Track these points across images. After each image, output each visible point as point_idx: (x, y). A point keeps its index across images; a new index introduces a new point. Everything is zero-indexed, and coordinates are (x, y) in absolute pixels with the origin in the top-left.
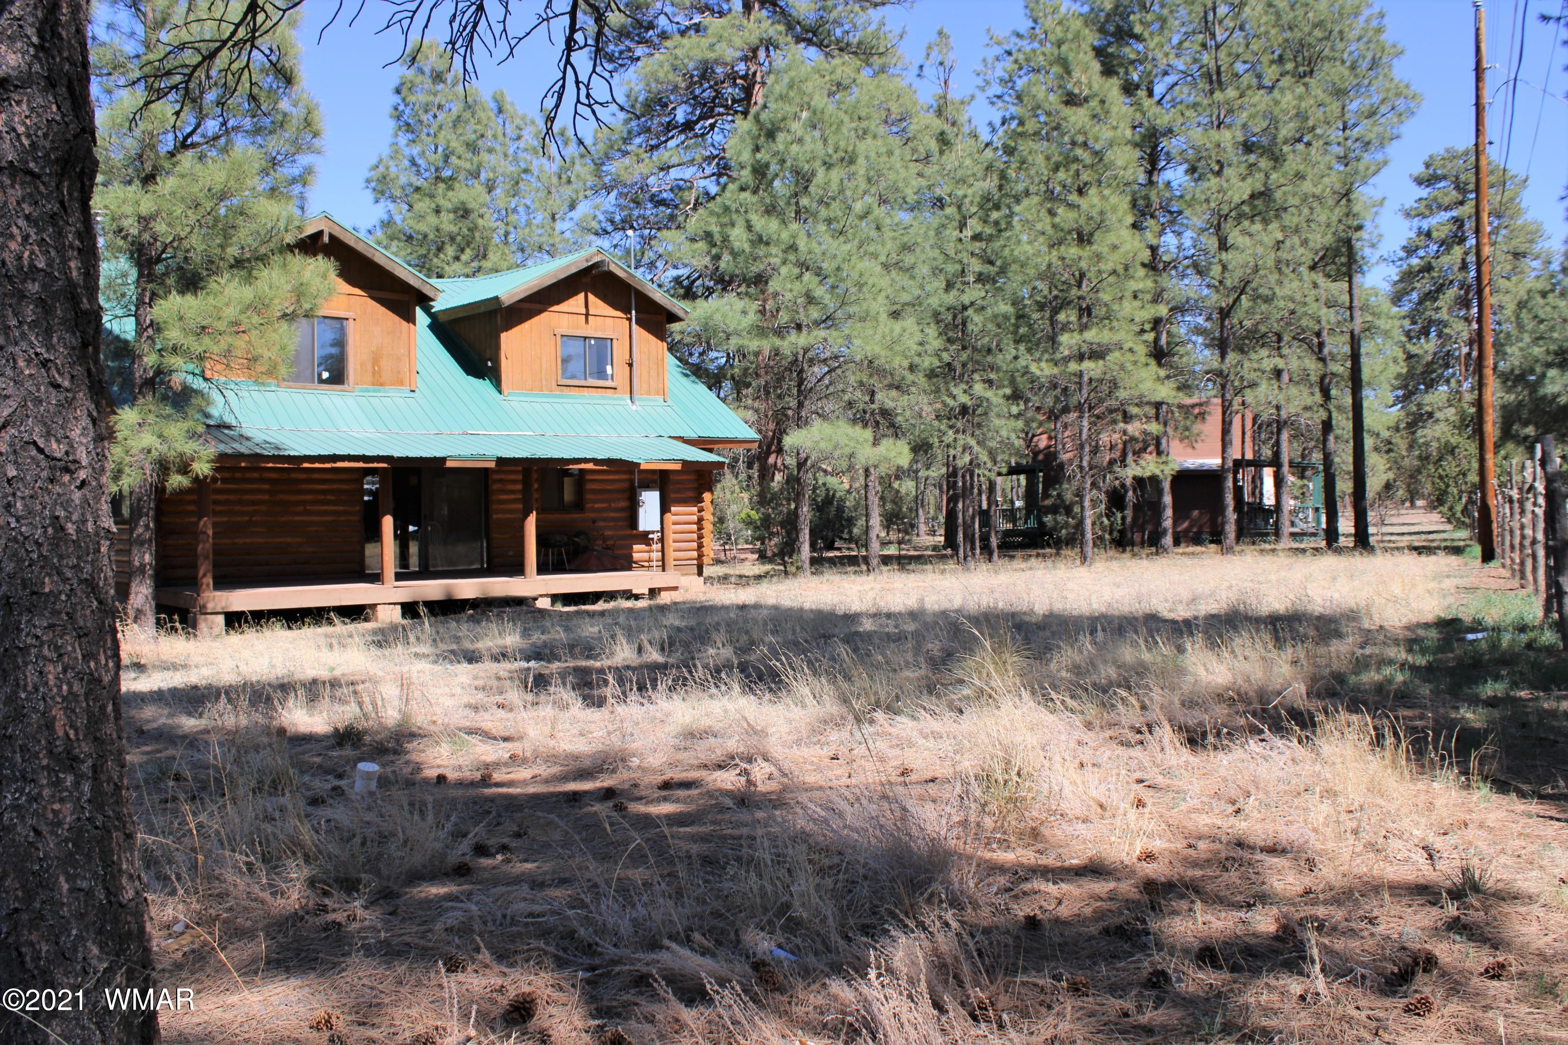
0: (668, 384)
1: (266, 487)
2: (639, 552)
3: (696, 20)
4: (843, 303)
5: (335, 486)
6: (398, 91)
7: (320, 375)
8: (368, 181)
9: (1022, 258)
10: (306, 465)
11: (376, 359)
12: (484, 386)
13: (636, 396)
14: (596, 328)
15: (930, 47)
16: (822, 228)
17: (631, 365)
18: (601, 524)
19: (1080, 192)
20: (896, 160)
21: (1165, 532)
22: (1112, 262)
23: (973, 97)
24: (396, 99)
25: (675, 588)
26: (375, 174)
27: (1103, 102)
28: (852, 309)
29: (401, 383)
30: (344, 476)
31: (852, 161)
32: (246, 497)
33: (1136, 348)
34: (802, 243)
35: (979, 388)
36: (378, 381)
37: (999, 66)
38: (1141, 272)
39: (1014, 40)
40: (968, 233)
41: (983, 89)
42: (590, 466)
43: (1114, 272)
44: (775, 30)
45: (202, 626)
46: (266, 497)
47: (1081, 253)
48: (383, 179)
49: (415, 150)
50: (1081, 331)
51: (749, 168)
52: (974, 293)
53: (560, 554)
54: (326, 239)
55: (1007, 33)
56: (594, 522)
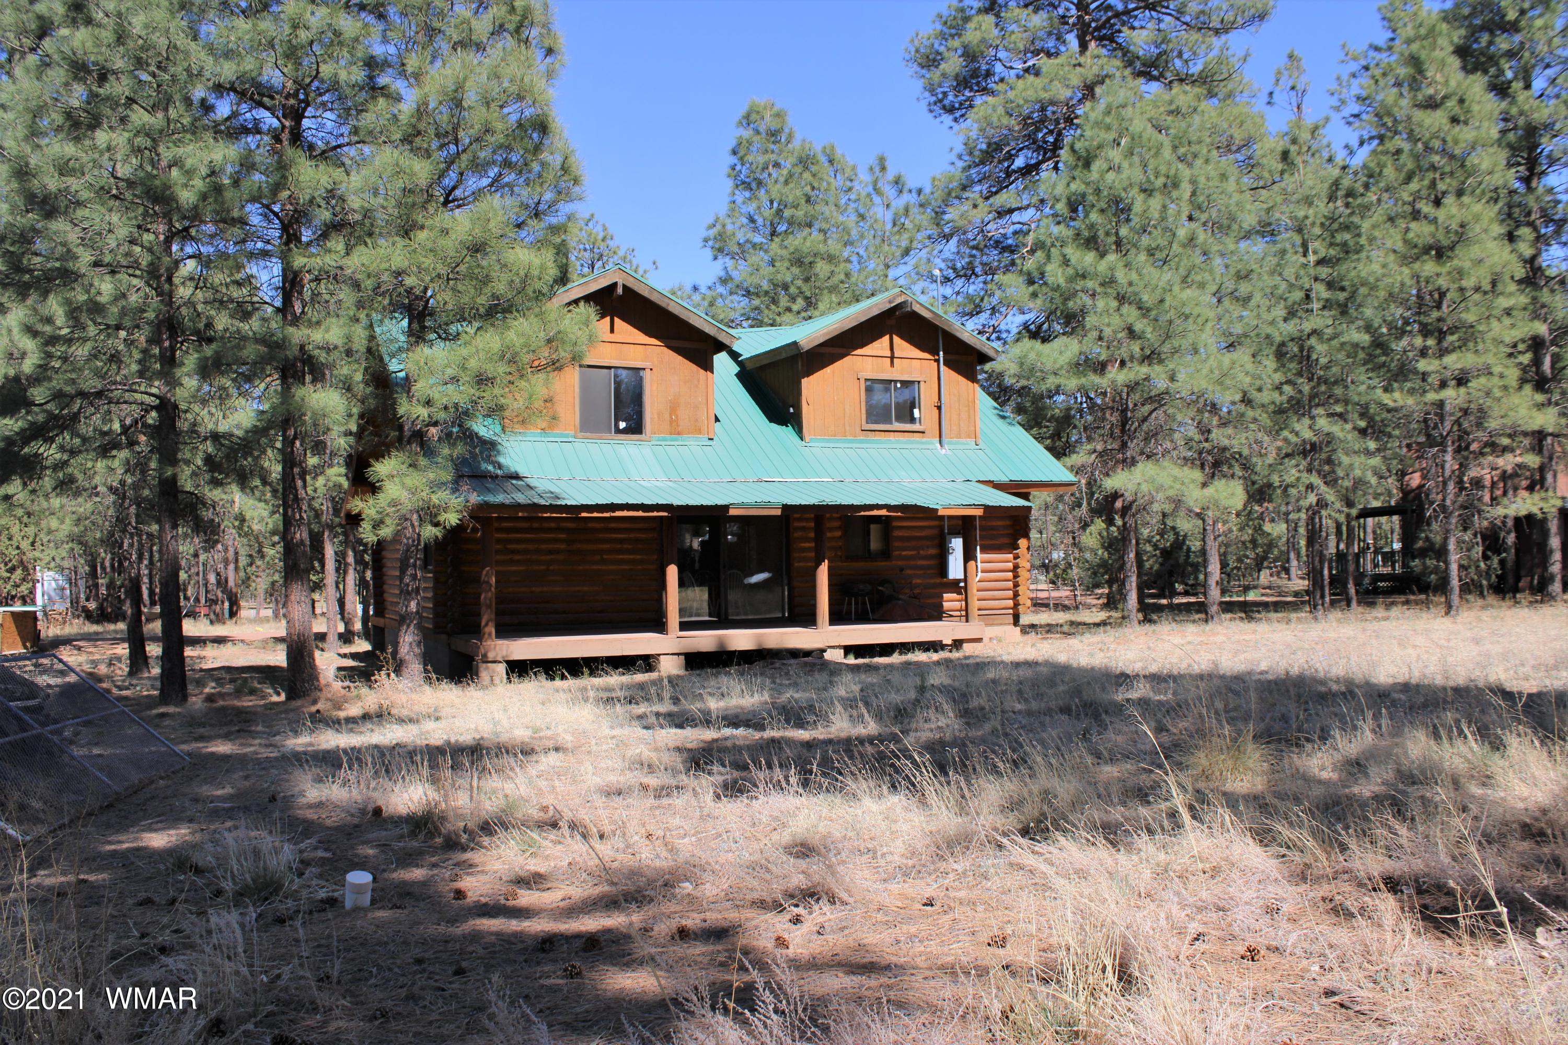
0: (979, 424)
1: (563, 536)
2: (950, 601)
3: (1030, 63)
4: (1168, 337)
5: (632, 536)
6: (734, 152)
7: (617, 425)
8: (706, 240)
9: (1371, 280)
10: (584, 515)
11: (673, 408)
12: (786, 433)
13: (944, 440)
14: (900, 372)
15: (1279, 73)
16: (1142, 257)
17: (939, 408)
18: (909, 572)
19: (1437, 203)
20: (1231, 186)
21: (1552, 578)
22: (1478, 277)
23: (1327, 120)
24: (733, 160)
25: (979, 640)
26: (712, 233)
27: (1461, 101)
28: (1176, 343)
29: (699, 432)
30: (640, 525)
31: (1176, 185)
32: (543, 546)
33: (1507, 372)
34: (1121, 276)
35: (1323, 423)
36: (675, 430)
37: (1355, 83)
38: (1513, 287)
39: (1372, 54)
40: (1312, 258)
41: (1337, 109)
42: (884, 512)
43: (1477, 289)
44: (1113, 65)
45: (484, 675)
46: (563, 546)
47: (1438, 269)
48: (721, 237)
49: (751, 208)
50: (1441, 356)
51: (1064, 200)
52: (1319, 320)
53: (864, 603)
54: (620, 291)
55: (1365, 47)
56: (902, 570)
